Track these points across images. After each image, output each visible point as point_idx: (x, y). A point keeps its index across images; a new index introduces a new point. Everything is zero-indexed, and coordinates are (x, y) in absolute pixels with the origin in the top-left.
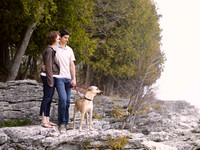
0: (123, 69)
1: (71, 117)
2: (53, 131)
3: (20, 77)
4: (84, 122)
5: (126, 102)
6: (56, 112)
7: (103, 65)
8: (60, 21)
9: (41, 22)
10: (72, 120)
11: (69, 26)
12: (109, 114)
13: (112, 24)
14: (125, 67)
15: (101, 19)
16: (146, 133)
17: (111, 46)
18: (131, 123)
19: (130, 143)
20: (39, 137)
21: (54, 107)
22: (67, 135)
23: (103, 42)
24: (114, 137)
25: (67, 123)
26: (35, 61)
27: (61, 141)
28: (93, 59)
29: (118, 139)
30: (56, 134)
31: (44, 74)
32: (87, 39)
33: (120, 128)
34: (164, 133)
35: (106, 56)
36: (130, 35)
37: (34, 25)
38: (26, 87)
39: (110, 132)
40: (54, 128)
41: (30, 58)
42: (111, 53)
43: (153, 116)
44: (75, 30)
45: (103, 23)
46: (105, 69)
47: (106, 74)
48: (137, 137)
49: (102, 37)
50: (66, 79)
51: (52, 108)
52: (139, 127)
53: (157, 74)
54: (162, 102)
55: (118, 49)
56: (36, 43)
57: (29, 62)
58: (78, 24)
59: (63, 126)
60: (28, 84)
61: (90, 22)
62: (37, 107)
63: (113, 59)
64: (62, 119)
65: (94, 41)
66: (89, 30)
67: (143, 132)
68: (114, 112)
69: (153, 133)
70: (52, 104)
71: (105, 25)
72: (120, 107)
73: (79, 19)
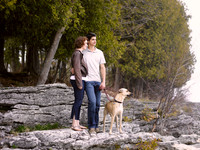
0: (152, 71)
1: (101, 120)
2: (83, 134)
3: (50, 81)
4: (113, 125)
5: (156, 104)
6: (86, 115)
7: (132, 67)
8: (88, 25)
9: (70, 26)
10: (102, 123)
11: (98, 29)
12: (139, 117)
13: (140, 27)
14: (154, 69)
15: (129, 22)
16: (177, 135)
17: (139, 48)
18: (162, 126)
19: (161, 146)
20: (70, 140)
21: (84, 110)
22: (97, 138)
23: (132, 44)
24: (144, 140)
25: (97, 126)
26: (64, 65)
27: (92, 144)
28: (122, 62)
29: (149, 142)
30: (86, 137)
31: (73, 78)
32: (115, 42)
33: (150, 131)
34: (195, 135)
35: (135, 59)
37: (63, 29)
38: (56, 90)
39: (141, 135)
40: (84, 131)
41: (59, 62)
42: (140, 55)
43: (183, 118)
44: (103, 33)
45: (131, 25)
46: (134, 72)
47: (135, 77)
48: (168, 139)
49: (131, 40)
51: (81, 112)
52: (170, 129)
53: (187, 76)
54: (193, 104)
55: (146, 51)
56: (65, 47)
57: (58, 66)
58: (107, 27)
59: (93, 129)
60: (58, 87)
61: (118, 25)
62: (67, 110)
63: (142, 62)
64: (92, 122)
65: (123, 44)
66: (117, 33)
67: (174, 135)
68: (144, 115)
69: (184, 136)
70: (82, 107)
71: (134, 28)
72: (150, 110)
73: (107, 22)
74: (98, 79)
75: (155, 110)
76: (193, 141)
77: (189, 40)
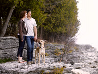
0: (59, 29)
1: (34, 56)
2: (24, 65)
3: (7, 34)
4: (40, 59)
6: (26, 54)
7: (49, 27)
8: (27, 5)
9: (18, 5)
10: (34, 58)
11: (33, 7)
12: (53, 53)
13: (54, 6)
15: (48, 4)
17: (53, 17)
19: (65, 70)
20: (17, 69)
21: (25, 51)
22: (32, 67)
23: (49, 15)
24: (57, 67)
27: (29, 71)
28: (44, 24)
30: (26, 67)
32: (41, 14)
33: (59, 61)
34: (82, 63)
35: (51, 23)
36: (63, 12)
37: (14, 7)
39: (55, 64)
40: (25, 63)
41: (12, 24)
42: (53, 21)
44: (35, 9)
45: (49, 6)
46: (50, 29)
47: (51, 32)
48: (68, 66)
49: (49, 13)
50: (31, 37)
51: (23, 52)
52: (69, 60)
55: (57, 19)
56: (15, 16)
58: (37, 6)
59: (30, 62)
60: (11, 39)
61: (43, 5)
62: (16, 51)
63: (54, 24)
64: (29, 58)
65: (45, 15)
66: (42, 9)
67: (71, 63)
68: (55, 52)
69: (76, 63)
71: (50, 7)
72: (58, 50)
73: (37, 4)
74: (33, 35)
75: (61, 50)
76: (81, 67)
77: (77, 13)
